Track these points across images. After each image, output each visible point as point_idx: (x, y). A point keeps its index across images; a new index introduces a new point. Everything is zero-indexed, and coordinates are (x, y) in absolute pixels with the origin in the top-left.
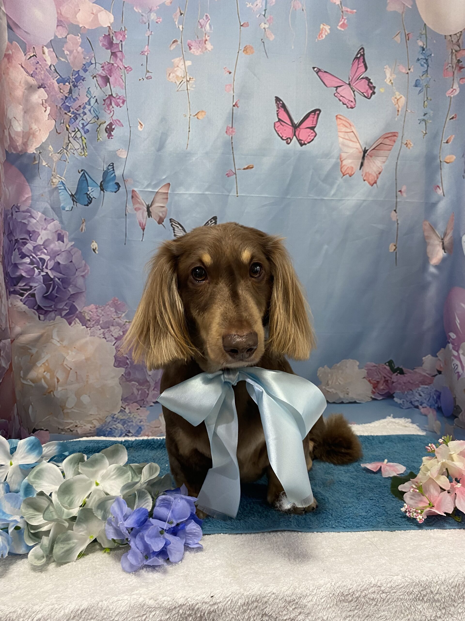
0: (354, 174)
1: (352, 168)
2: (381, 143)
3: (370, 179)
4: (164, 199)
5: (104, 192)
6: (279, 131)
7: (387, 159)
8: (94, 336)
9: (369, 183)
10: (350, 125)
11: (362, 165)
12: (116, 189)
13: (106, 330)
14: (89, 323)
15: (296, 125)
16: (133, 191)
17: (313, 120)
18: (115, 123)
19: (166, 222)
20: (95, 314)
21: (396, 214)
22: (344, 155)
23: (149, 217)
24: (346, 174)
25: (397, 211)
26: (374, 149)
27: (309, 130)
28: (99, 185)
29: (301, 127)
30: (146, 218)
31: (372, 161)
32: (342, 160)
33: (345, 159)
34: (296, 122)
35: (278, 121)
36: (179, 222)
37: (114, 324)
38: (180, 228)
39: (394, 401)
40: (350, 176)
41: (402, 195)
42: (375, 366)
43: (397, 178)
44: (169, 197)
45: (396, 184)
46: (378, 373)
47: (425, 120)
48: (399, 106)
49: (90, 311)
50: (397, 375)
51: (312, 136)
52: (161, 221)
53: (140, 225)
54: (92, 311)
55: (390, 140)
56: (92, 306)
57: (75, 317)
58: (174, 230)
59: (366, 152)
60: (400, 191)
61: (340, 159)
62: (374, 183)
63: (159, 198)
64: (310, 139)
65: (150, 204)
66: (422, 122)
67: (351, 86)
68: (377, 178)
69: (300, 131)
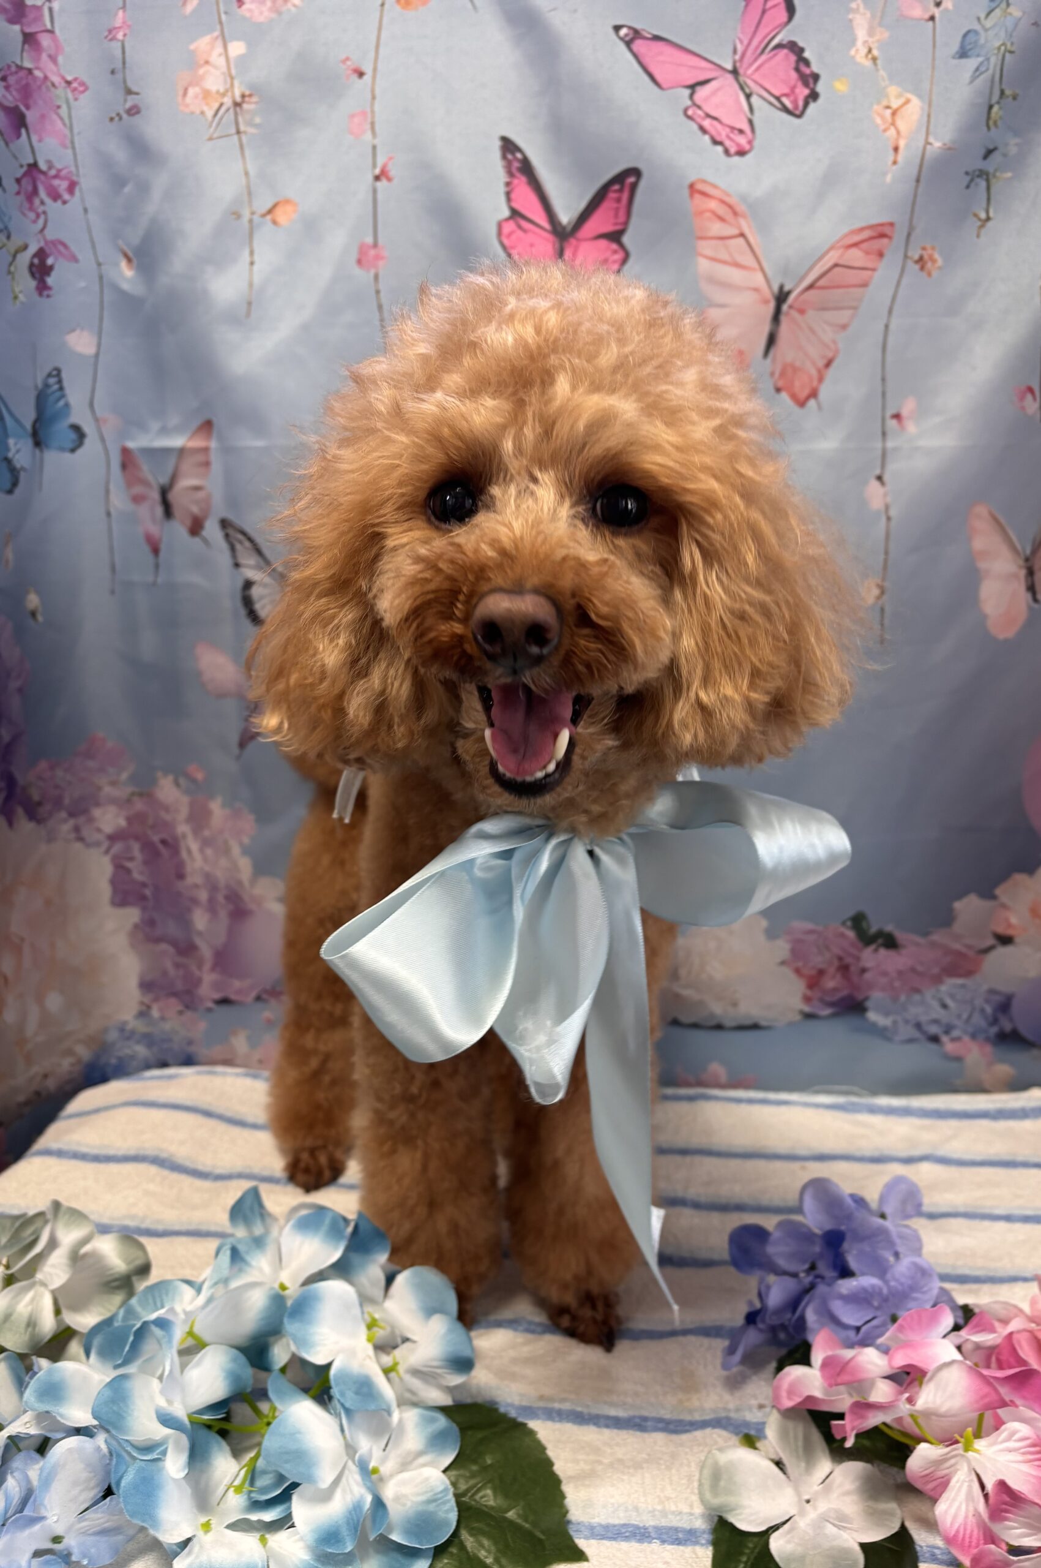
1: (741, 353)
2: (835, 265)
3: (797, 383)
4: (200, 465)
5: (42, 451)
6: (513, 248)
7: (853, 317)
9: (793, 396)
10: (736, 210)
11: (771, 340)
12: (74, 441)
13: (82, 819)
14: (41, 809)
15: (565, 228)
16: (124, 450)
17: (617, 209)
18: (55, 252)
19: (212, 529)
20: (52, 785)
21: (881, 490)
22: (714, 315)
23: (168, 519)
25: (884, 478)
26: (809, 287)
27: (604, 242)
29: (580, 234)
30: (162, 524)
31: (804, 325)
33: (718, 327)
35: (511, 218)
36: (245, 529)
39: (866, 1019)
41: (903, 428)
42: (813, 931)
43: (886, 377)
45: (883, 392)
46: (823, 949)
47: (987, 174)
48: (898, 132)
49: (40, 778)
50: (874, 950)
51: (614, 261)
52: (196, 527)
53: (147, 542)
55: (867, 253)
58: (234, 551)
59: (784, 300)
60: (897, 416)
62: (808, 398)
63: (187, 465)
65: (167, 481)
66: (978, 180)
67: (741, 79)
68: (821, 380)
69: (575, 246)
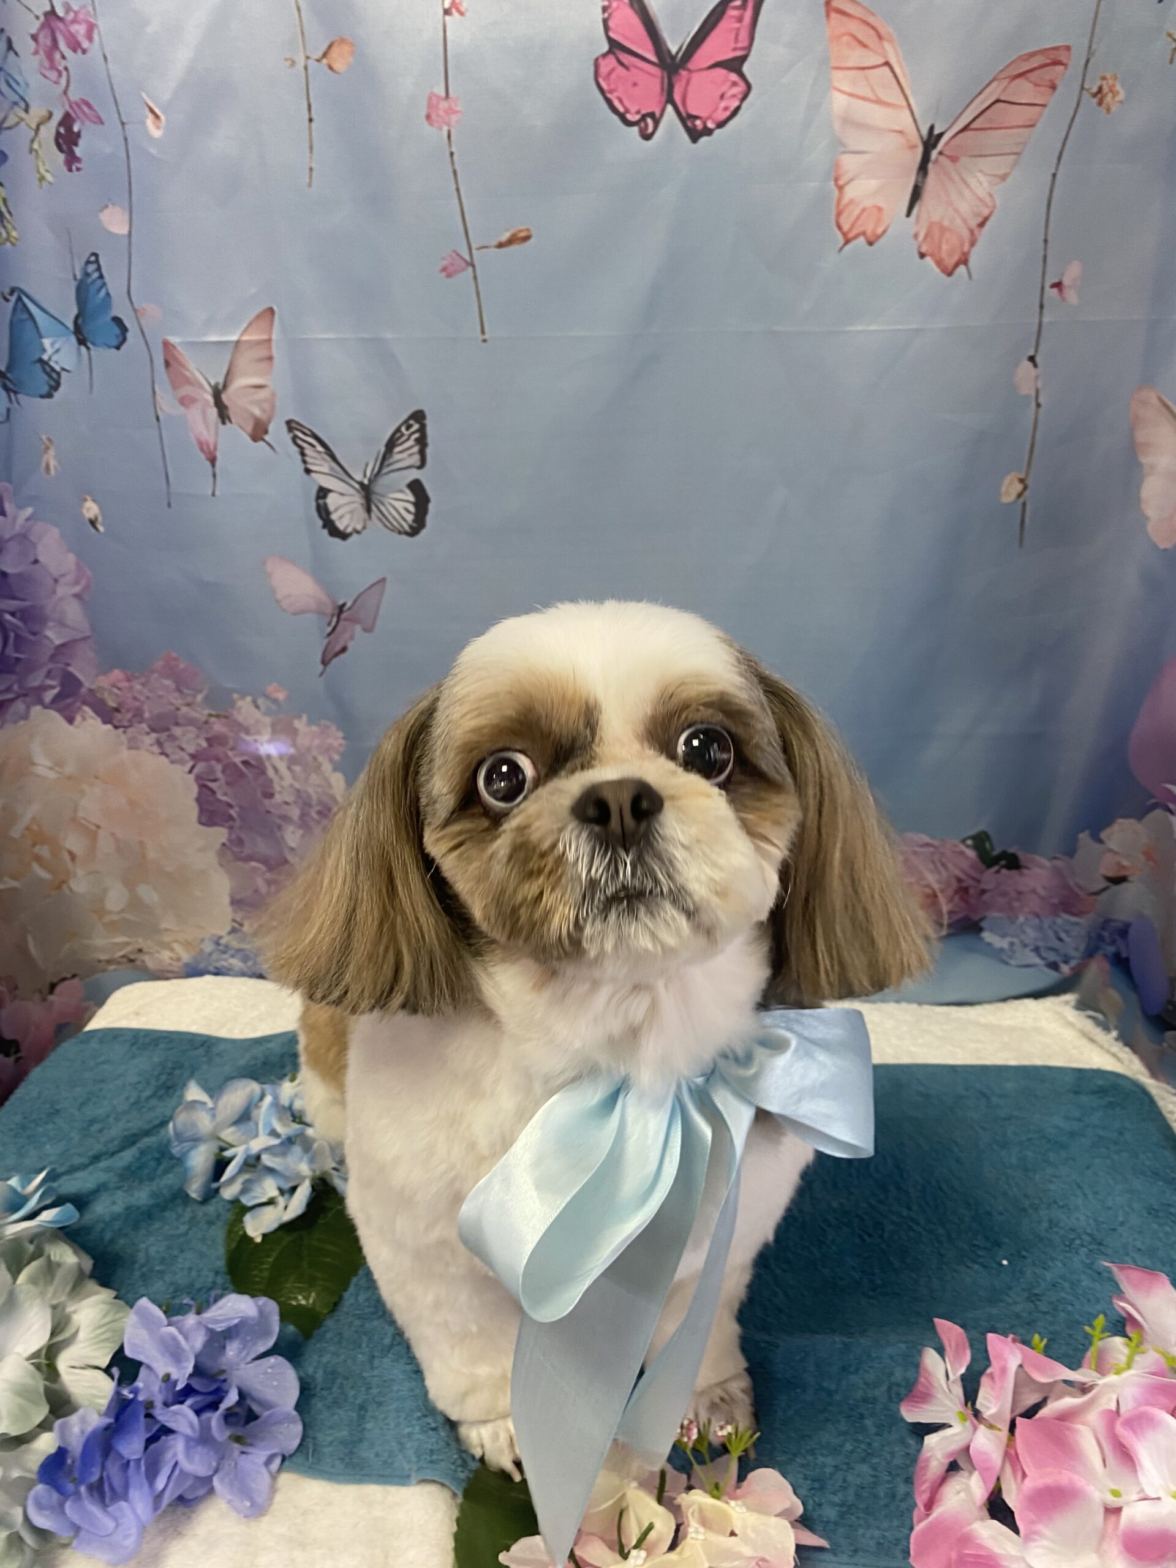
0: (884, 232)
1: (880, 209)
2: (998, 101)
3: (945, 247)
4: (260, 360)
5: (88, 348)
6: (611, 92)
7: (1015, 164)
8: (138, 748)
9: (939, 263)
10: (880, 37)
11: (916, 195)
12: (117, 336)
13: (163, 736)
14: (118, 716)
15: (673, 58)
16: (166, 345)
17: (738, 30)
18: (81, 115)
19: (277, 432)
20: (129, 695)
21: (1033, 372)
22: (850, 163)
23: (224, 423)
24: (856, 237)
25: (1038, 359)
26: (965, 129)
27: (721, 72)
28: (71, 325)
29: (691, 65)
30: (217, 429)
31: (956, 177)
32: (841, 182)
33: (851, 180)
34: (674, 45)
35: (610, 51)
36: (316, 431)
37: (181, 721)
38: (320, 448)
39: (981, 939)
40: (870, 243)
41: (1064, 299)
42: (928, 845)
43: (1050, 239)
44: (275, 353)
45: (1045, 257)
46: (939, 865)
49: (114, 686)
50: (998, 872)
51: (734, 96)
52: (259, 432)
53: (202, 450)
54: (120, 685)
55: (1036, 85)
56: (117, 674)
57: (78, 704)
58: (303, 454)
59: (934, 146)
60: (1058, 285)
61: (836, 180)
62: (956, 265)
63: (245, 360)
64: (726, 109)
65: (221, 380)
68: (973, 243)
69: (688, 82)
